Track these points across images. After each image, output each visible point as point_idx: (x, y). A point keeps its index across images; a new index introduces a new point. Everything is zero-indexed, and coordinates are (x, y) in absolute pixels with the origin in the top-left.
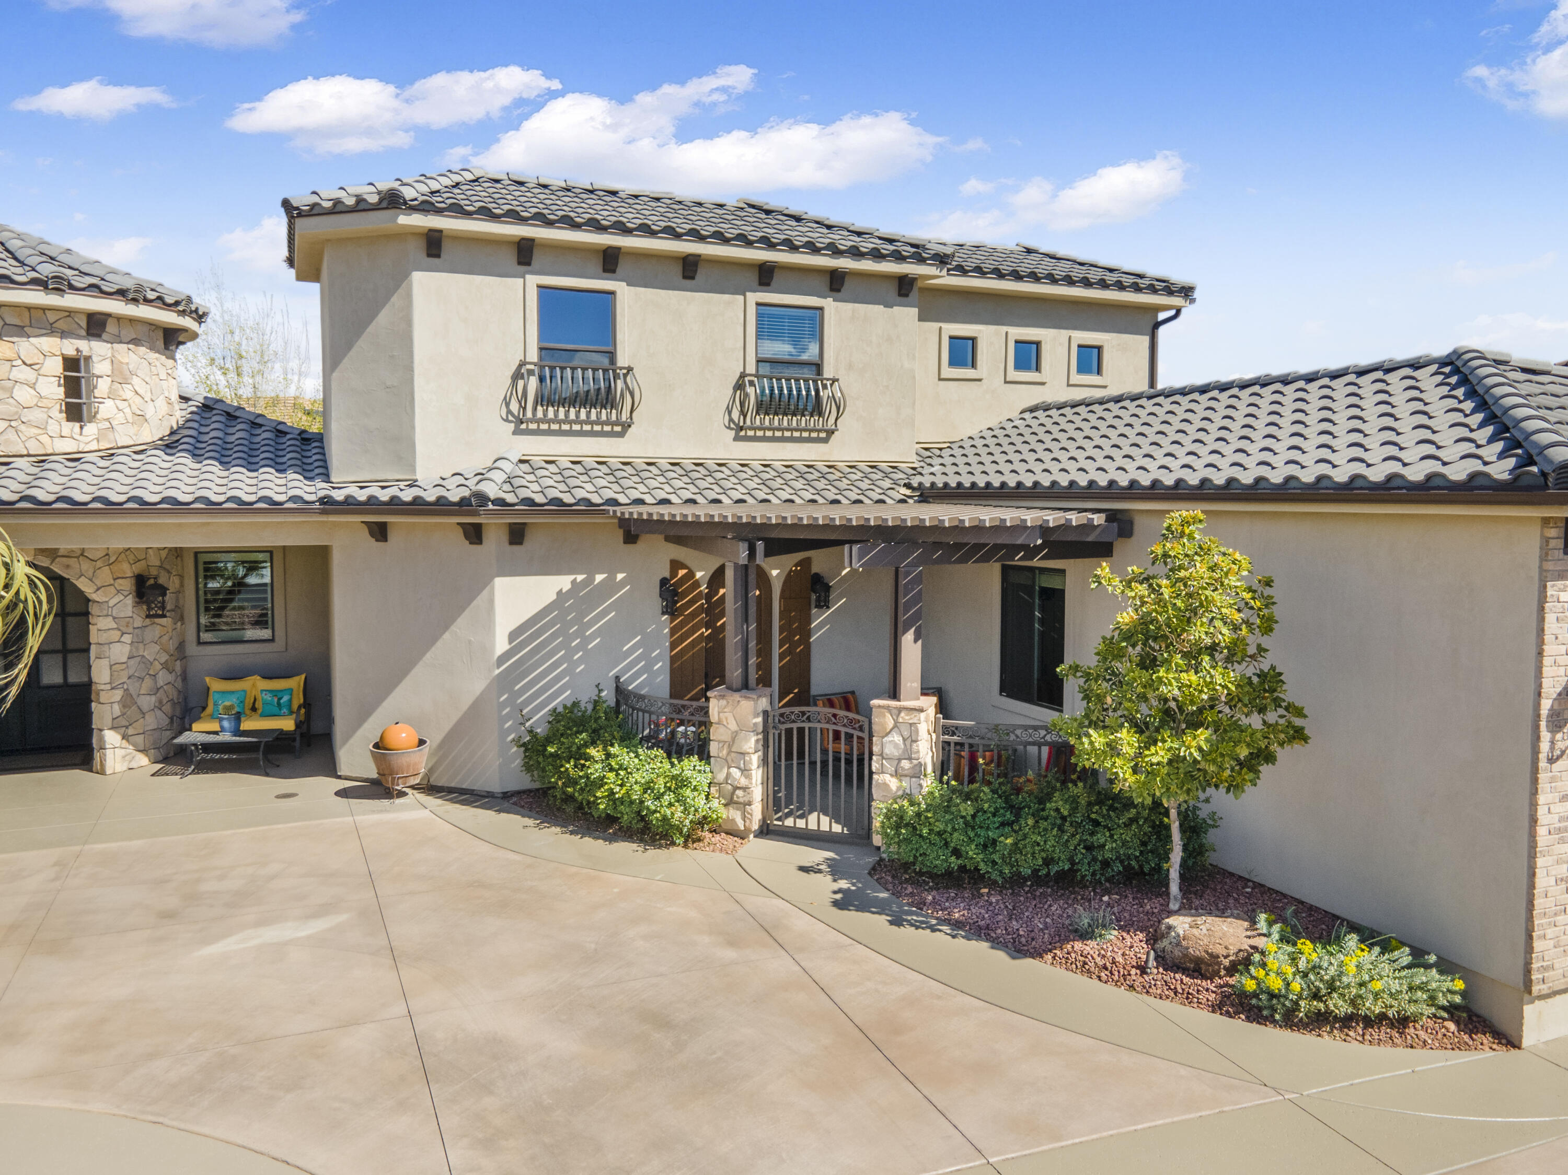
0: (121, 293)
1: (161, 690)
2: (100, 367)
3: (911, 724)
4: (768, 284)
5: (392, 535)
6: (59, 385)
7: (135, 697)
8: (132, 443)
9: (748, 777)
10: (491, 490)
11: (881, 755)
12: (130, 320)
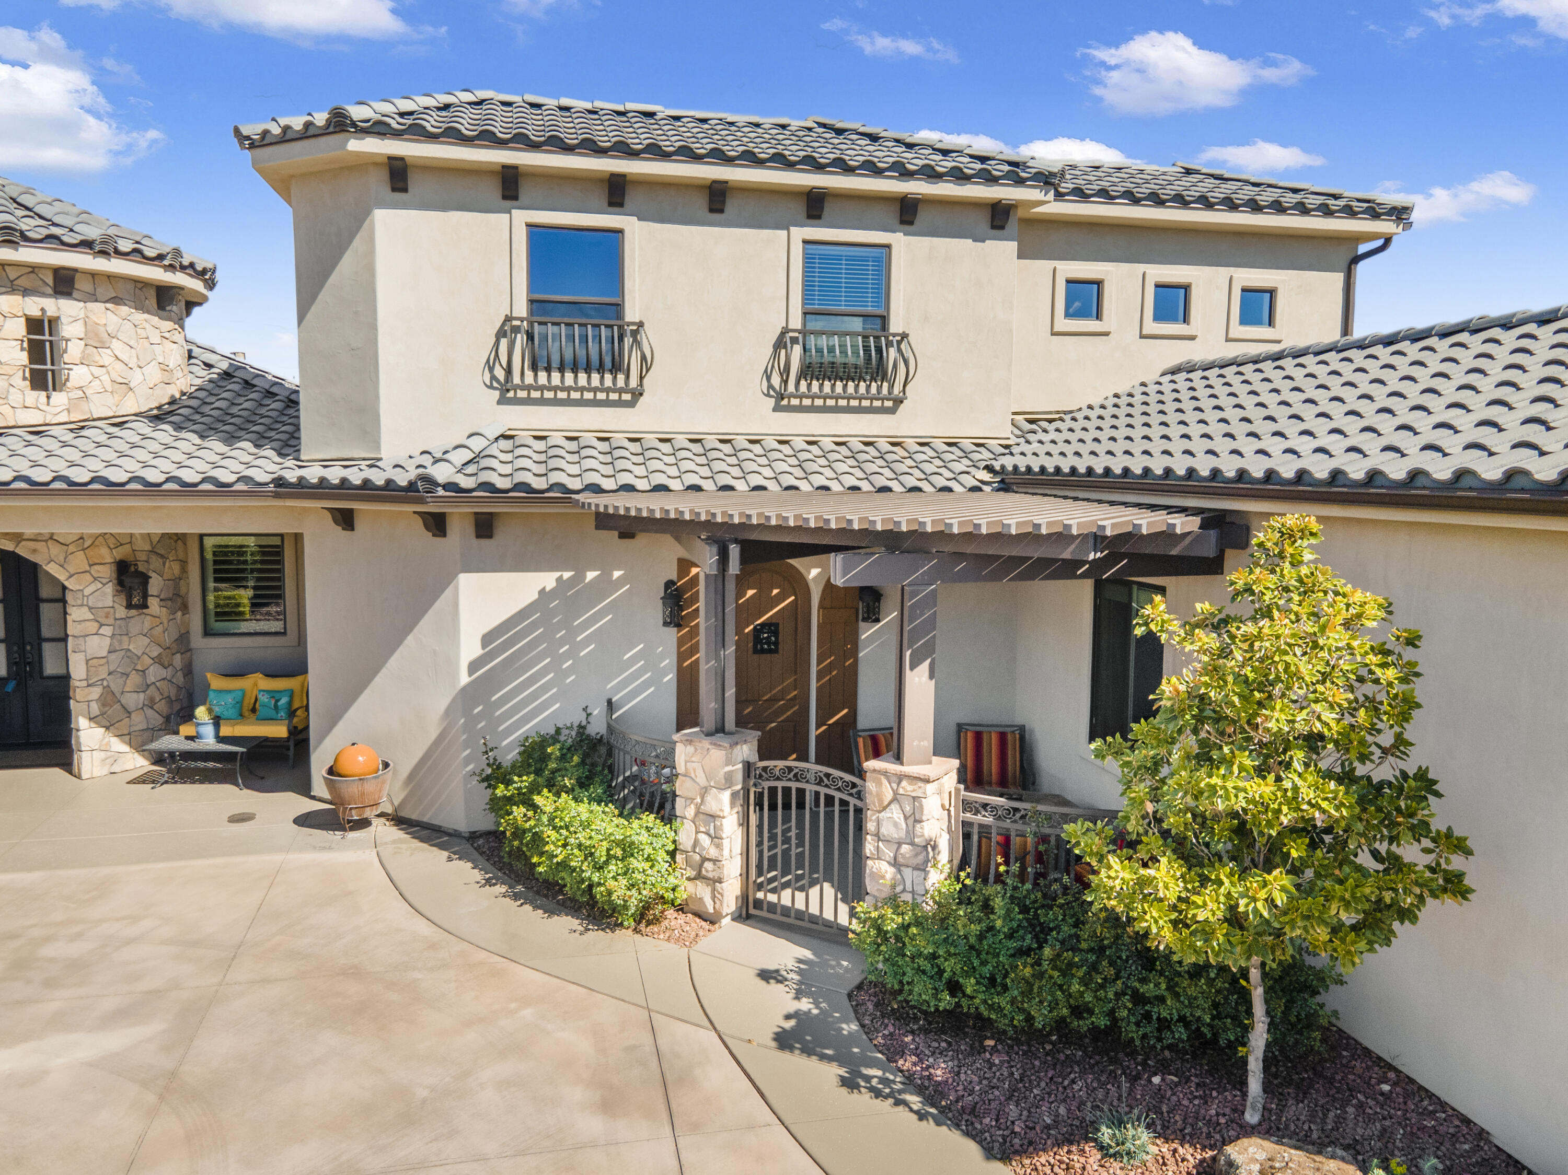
0: (87, 244)
1: (152, 688)
2: (70, 330)
3: (914, 798)
4: (819, 217)
5: (358, 524)
6: (22, 349)
7: (118, 695)
8: (112, 414)
9: (719, 847)
10: (442, 473)
11: (877, 835)
12: (109, 277)
